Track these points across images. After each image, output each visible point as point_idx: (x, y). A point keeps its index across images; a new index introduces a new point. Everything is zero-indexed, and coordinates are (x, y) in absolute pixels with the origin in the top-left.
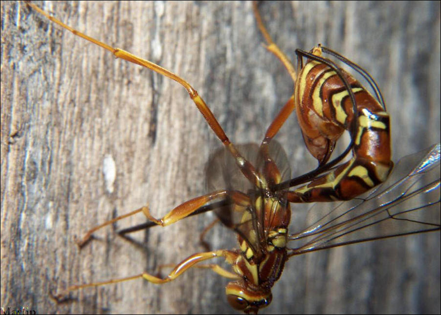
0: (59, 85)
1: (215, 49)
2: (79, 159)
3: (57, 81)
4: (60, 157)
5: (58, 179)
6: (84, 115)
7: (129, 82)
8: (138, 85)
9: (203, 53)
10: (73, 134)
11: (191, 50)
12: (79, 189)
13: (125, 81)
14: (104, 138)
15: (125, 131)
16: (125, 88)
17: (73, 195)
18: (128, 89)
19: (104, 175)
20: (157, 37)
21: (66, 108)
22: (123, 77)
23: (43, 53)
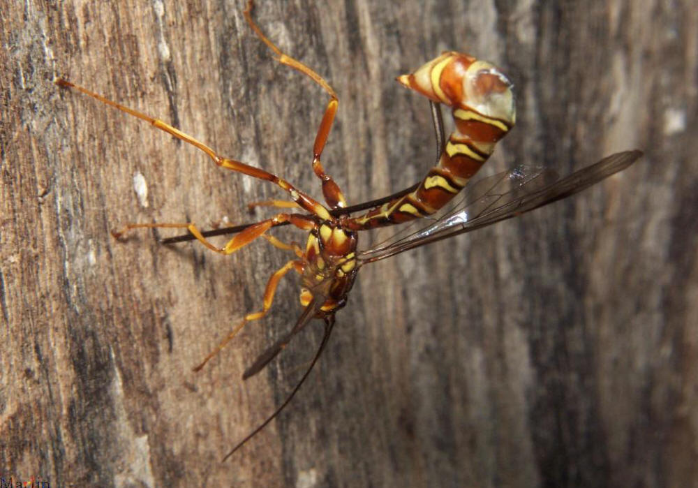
0: (76, 126)
1: (224, 25)
2: (109, 187)
3: (72, 124)
4: (90, 194)
5: (93, 216)
6: (106, 144)
7: (143, 94)
8: (152, 94)
9: (212, 34)
10: (98, 167)
11: (199, 37)
12: (115, 215)
13: (139, 94)
14: (129, 158)
15: (148, 143)
16: (140, 100)
17: (110, 223)
18: (143, 101)
19: (136, 193)
20: (163, 39)
21: (86, 145)
22: (136, 90)
23: (53, 103)
